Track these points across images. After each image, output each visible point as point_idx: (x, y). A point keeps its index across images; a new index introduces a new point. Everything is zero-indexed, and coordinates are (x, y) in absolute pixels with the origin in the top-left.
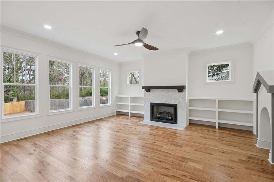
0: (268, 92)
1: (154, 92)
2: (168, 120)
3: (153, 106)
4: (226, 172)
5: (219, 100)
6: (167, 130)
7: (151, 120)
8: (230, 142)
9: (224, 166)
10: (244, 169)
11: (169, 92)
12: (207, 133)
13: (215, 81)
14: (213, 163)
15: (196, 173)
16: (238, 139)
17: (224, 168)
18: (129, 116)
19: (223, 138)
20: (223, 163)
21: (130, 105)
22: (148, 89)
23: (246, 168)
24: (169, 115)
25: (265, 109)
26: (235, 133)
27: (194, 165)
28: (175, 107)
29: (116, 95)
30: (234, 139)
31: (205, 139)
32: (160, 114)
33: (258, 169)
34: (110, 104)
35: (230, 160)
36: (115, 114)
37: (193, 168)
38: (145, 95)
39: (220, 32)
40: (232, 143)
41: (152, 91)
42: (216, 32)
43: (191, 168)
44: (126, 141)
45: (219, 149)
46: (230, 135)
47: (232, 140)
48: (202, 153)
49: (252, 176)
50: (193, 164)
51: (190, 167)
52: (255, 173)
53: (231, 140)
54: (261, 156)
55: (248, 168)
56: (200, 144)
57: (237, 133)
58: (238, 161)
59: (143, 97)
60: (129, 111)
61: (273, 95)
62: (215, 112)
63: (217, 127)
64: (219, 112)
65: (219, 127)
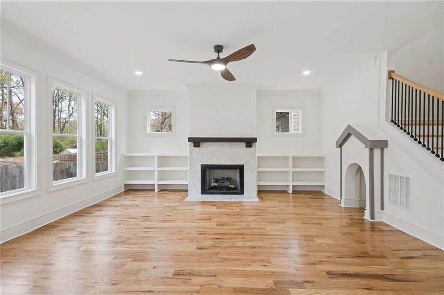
0: (365, 147)
1: (207, 147)
2: (229, 189)
3: (206, 169)
5: (293, 157)
6: (240, 205)
7: (202, 193)
11: (231, 147)
15: (334, 250)
18: (156, 190)
21: (158, 171)
22: (196, 142)
24: (230, 182)
25: (355, 165)
28: (241, 169)
29: (123, 153)
32: (217, 181)
34: (112, 170)
36: (123, 190)
38: (191, 152)
39: (307, 73)
41: (202, 144)
42: (302, 72)
44: (205, 234)
59: (188, 155)
60: (155, 182)
61: (371, 150)
62: (287, 172)
63: (290, 191)
64: (293, 172)
65: (293, 191)
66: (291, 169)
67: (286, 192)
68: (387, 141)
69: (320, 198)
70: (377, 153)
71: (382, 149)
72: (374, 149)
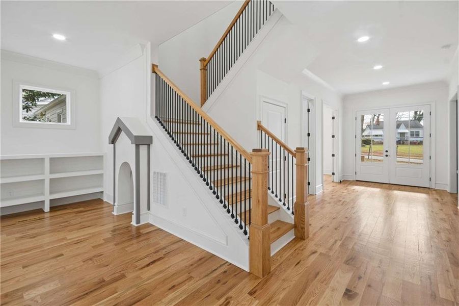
0: (132, 144)
4: (96, 264)
5: (50, 158)
8: (80, 223)
9: (91, 259)
10: (114, 247)
12: (32, 226)
13: (28, 122)
14: (72, 266)
15: (51, 301)
16: (88, 215)
17: (90, 262)
19: (66, 223)
20: (87, 256)
23: (116, 245)
25: (126, 165)
26: (80, 207)
27: (38, 293)
30: (84, 218)
31: (34, 238)
33: (127, 239)
35: (93, 247)
37: (39, 297)
40: (84, 224)
43: (35, 301)
45: (69, 241)
46: (75, 214)
47: (83, 220)
48: (41, 263)
49: (126, 249)
50: (34, 292)
51: (32, 299)
52: (126, 244)
53: (79, 220)
54: (123, 223)
55: (118, 244)
56: (26, 251)
57: (83, 207)
58: (104, 242)
61: (137, 146)
62: (43, 181)
63: (47, 208)
64: (51, 180)
65: (51, 208)
66: (47, 176)
67: (41, 211)
68: (152, 137)
69: (94, 209)
70: (143, 150)
71: (149, 145)
72: (140, 146)
